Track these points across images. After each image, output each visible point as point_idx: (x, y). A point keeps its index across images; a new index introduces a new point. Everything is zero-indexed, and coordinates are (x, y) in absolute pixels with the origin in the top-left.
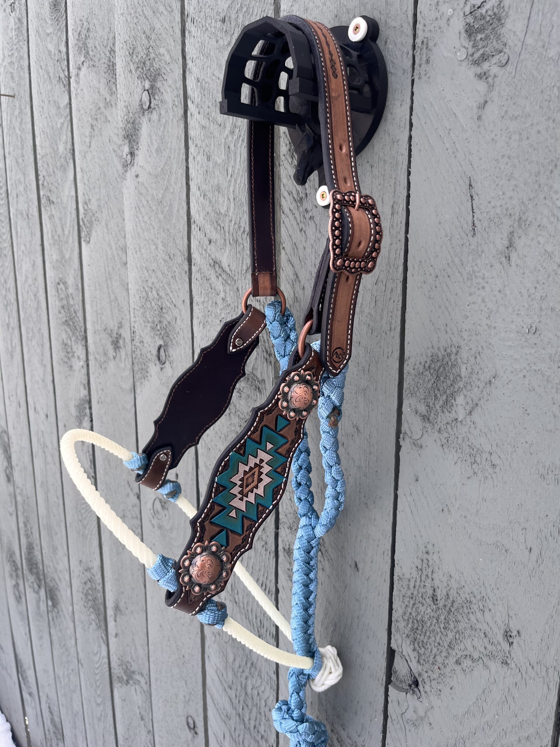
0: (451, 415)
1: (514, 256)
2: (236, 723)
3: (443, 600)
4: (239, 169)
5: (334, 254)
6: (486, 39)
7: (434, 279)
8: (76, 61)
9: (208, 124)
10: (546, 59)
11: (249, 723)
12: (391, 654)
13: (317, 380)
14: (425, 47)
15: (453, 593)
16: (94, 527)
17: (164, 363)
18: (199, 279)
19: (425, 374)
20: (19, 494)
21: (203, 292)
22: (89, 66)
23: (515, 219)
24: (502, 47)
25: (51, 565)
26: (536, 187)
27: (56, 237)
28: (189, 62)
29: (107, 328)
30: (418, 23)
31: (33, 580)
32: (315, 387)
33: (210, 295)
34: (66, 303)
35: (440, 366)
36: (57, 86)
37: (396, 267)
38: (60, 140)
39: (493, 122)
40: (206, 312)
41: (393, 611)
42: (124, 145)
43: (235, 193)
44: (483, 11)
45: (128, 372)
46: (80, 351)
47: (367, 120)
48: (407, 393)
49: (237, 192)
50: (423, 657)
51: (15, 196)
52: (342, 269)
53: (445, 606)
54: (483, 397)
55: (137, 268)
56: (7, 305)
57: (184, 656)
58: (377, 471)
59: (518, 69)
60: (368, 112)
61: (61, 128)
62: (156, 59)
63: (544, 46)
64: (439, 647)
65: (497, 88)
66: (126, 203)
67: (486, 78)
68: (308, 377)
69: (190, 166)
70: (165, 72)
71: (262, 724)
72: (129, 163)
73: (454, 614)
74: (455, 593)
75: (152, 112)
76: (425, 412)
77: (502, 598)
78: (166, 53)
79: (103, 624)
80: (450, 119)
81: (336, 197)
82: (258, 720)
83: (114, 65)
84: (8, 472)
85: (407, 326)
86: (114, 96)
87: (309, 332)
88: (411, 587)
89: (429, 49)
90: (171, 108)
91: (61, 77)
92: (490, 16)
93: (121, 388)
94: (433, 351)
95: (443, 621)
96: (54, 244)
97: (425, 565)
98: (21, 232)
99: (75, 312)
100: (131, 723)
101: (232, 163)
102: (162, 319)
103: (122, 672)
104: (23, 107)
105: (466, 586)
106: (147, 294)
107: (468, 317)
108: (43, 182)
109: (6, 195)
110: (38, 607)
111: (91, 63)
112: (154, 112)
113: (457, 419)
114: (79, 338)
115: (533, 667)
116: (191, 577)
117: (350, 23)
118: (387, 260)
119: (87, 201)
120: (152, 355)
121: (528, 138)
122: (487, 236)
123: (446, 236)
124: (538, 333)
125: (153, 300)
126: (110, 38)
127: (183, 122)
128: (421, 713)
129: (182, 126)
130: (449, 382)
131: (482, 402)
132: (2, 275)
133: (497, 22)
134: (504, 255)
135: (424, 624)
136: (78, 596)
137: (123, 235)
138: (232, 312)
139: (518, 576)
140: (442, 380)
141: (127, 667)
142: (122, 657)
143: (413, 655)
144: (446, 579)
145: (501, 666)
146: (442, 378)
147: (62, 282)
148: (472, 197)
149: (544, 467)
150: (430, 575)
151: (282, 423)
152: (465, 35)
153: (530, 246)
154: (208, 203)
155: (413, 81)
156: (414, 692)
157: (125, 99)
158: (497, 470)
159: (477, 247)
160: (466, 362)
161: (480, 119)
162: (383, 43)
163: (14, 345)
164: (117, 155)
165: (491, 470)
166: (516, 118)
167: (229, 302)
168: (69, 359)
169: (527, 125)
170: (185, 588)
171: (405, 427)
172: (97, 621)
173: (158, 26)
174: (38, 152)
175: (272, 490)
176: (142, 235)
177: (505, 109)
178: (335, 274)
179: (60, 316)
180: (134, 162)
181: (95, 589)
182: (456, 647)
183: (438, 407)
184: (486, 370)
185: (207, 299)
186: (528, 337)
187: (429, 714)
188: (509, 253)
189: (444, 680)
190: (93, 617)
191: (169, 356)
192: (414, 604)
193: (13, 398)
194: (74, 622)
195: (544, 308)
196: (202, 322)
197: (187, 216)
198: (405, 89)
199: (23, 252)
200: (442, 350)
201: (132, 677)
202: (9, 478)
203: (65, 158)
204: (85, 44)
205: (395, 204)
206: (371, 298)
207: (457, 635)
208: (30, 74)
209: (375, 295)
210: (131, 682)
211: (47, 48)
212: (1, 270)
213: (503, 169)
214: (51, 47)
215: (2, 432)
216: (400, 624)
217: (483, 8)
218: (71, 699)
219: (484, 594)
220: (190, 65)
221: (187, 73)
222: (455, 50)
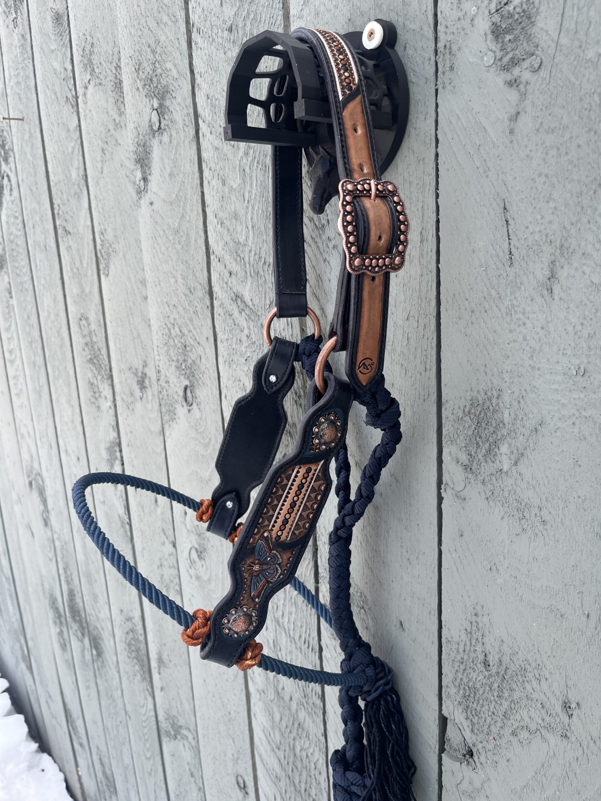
0: (495, 465)
1: (557, 289)
2: (286, 785)
3: (496, 666)
4: (256, 194)
6: (515, 40)
7: (470, 315)
8: (82, 79)
9: (221, 145)
10: (584, 61)
11: (300, 786)
12: (443, 721)
14: (447, 51)
15: (506, 659)
17: (192, 405)
18: (222, 314)
19: (464, 419)
20: (58, 539)
21: (227, 328)
22: (96, 85)
23: (556, 246)
24: (534, 49)
25: (93, 613)
26: (579, 209)
27: (75, 270)
28: (197, 76)
29: (131, 367)
30: (439, 24)
31: (76, 628)
33: (234, 331)
34: (89, 339)
35: (481, 411)
36: (65, 107)
37: (428, 300)
38: (72, 165)
39: (527, 136)
40: (231, 350)
41: (443, 676)
42: (136, 170)
43: (253, 221)
44: (510, 8)
45: (156, 413)
46: (106, 391)
47: (390, 137)
48: (446, 440)
49: (255, 219)
50: (477, 726)
51: (31, 226)
53: (498, 673)
54: (529, 446)
55: (158, 303)
56: (32, 342)
57: (229, 713)
58: (418, 525)
59: (553, 74)
60: (389, 129)
61: (72, 152)
62: (163, 75)
63: (580, 47)
64: (493, 716)
65: (530, 97)
66: (143, 233)
67: (517, 86)
69: (206, 191)
70: (173, 89)
71: (313, 787)
72: (143, 189)
73: (507, 682)
74: (508, 660)
75: (162, 134)
76: (466, 462)
77: (559, 667)
78: (173, 68)
79: (147, 676)
80: (480, 134)
82: (308, 783)
83: (121, 82)
84: (44, 516)
85: (443, 366)
86: (123, 116)
88: (461, 650)
89: (453, 55)
90: (181, 128)
91: (68, 97)
92: (518, 13)
93: (150, 430)
94: (472, 394)
95: (497, 689)
96: (74, 278)
97: (474, 628)
98: (40, 265)
99: (99, 350)
100: (181, 779)
101: (248, 188)
102: (186, 357)
103: (170, 727)
104: (33, 131)
105: (520, 653)
106: (170, 331)
107: (508, 357)
108: (59, 210)
109: (23, 226)
110: (83, 656)
111: (97, 82)
112: (165, 133)
113: (501, 470)
114: (105, 377)
115: (595, 742)
117: (365, 27)
118: (418, 293)
119: (103, 231)
120: (178, 396)
121: (567, 153)
122: (525, 266)
123: (481, 266)
124: (587, 374)
125: (176, 337)
126: (115, 53)
127: (195, 143)
128: (477, 785)
129: (195, 147)
130: (491, 429)
131: (528, 450)
132: (25, 310)
133: (526, 21)
134: (545, 287)
135: (476, 691)
136: (121, 647)
137: (142, 268)
138: (257, 350)
139: (576, 644)
140: (483, 427)
141: (174, 722)
142: (168, 710)
143: (466, 724)
144: (498, 645)
145: (560, 739)
146: (483, 425)
147: (83, 317)
148: (507, 222)
150: (480, 639)
152: (492, 37)
153: (573, 277)
154: (226, 231)
155: (437, 90)
156: (468, 763)
157: (134, 120)
158: (548, 527)
159: (516, 278)
160: (508, 406)
161: (513, 132)
162: (402, 49)
163: (41, 384)
164: (130, 181)
165: (541, 528)
166: (553, 130)
167: (254, 340)
168: (96, 399)
169: (565, 139)
171: (446, 478)
172: (142, 673)
173: (163, 38)
174: (50, 178)
176: (160, 267)
177: (539, 120)
179: (85, 353)
180: (147, 189)
181: (138, 639)
182: (511, 717)
183: (480, 456)
184: (531, 416)
185: (231, 336)
186: (576, 380)
187: (486, 786)
188: (551, 285)
189: (500, 752)
190: (137, 668)
191: (196, 398)
192: (464, 670)
193: (44, 440)
194: (119, 672)
195: (592, 347)
196: (228, 361)
197: (205, 246)
198: (428, 100)
199: (43, 286)
200: (482, 393)
201: (179, 733)
202: (46, 523)
203: (79, 185)
204: (90, 60)
205: (424, 231)
206: (403, 335)
207: (513, 705)
208: (37, 94)
209: (407, 332)
210: (179, 737)
211: (52, 66)
212: (24, 305)
213: (540, 190)
214: (57, 65)
215: (36, 474)
216: (450, 690)
217: (510, 5)
218: (121, 751)
219: (539, 662)
220: (198, 80)
221: (196, 89)
222: (481, 55)
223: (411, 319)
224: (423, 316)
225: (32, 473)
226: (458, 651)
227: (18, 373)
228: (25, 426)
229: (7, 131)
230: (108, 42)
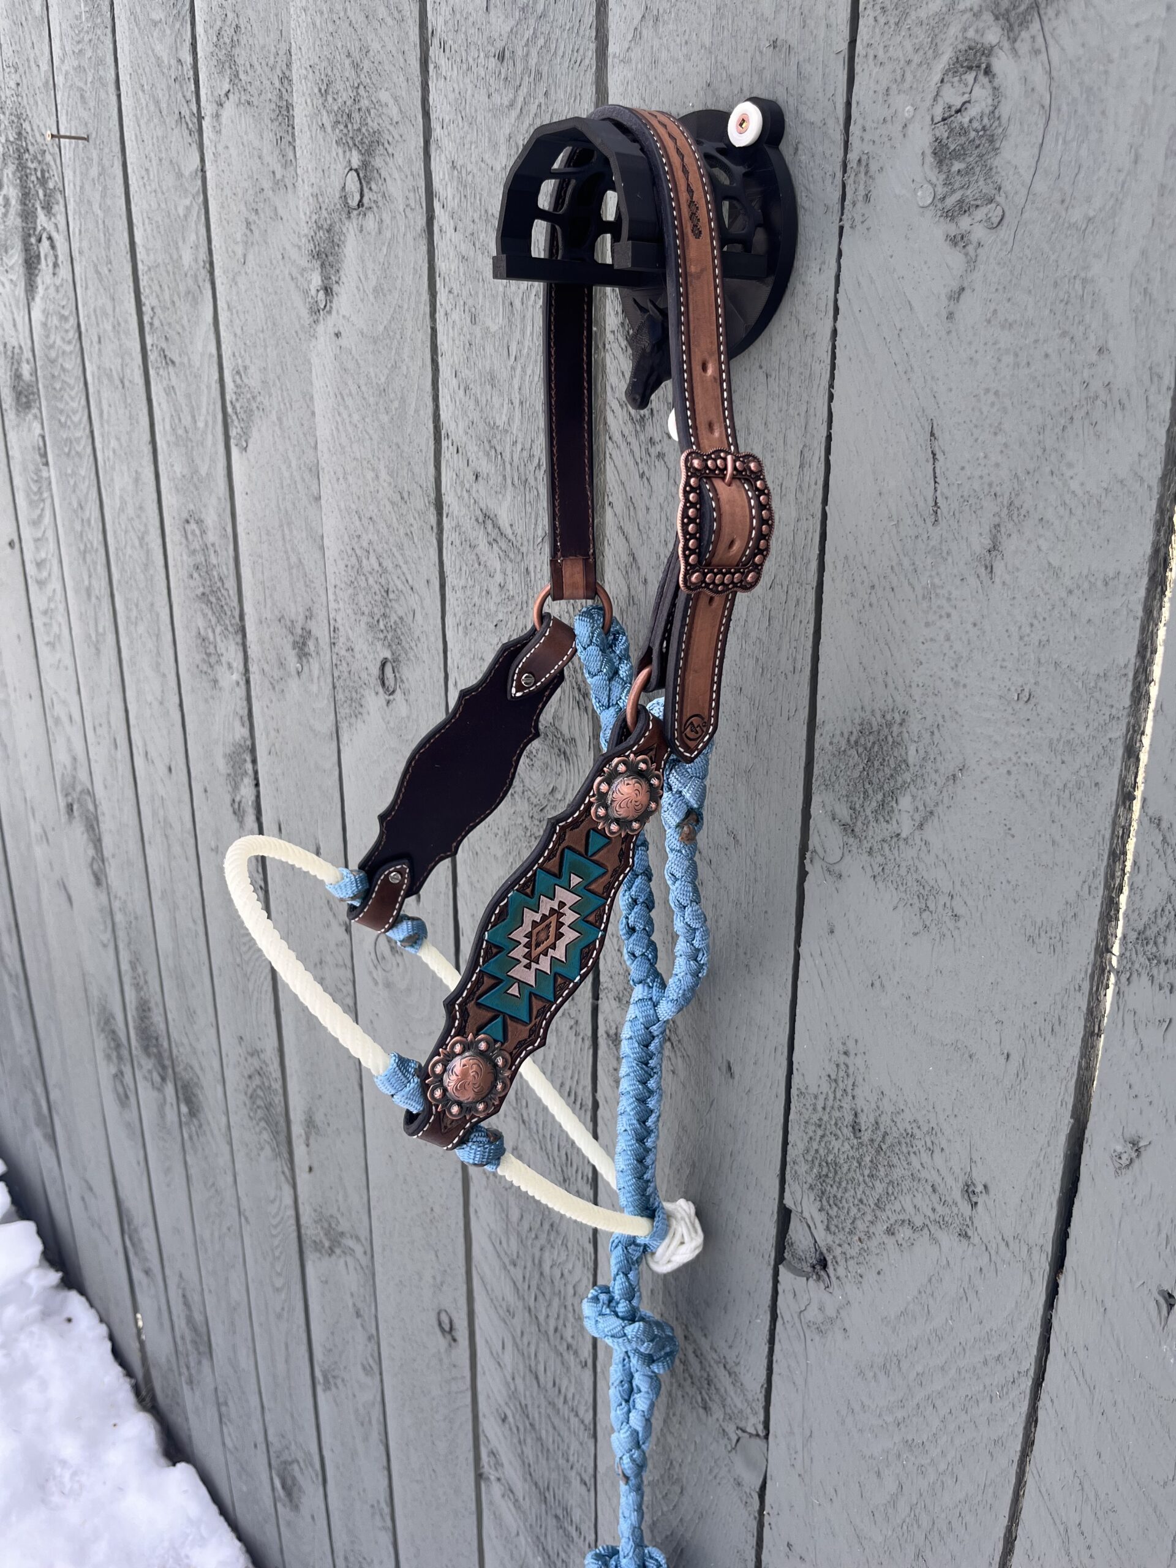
0: (889, 826)
1: (999, 567)
2: (524, 1322)
3: (869, 1131)
4: (529, 348)
5: (687, 563)
6: (967, 173)
7: (869, 592)
8: (212, 87)
9: (472, 253)
10: (1066, 225)
11: (547, 1323)
12: (785, 1216)
13: (657, 769)
14: (863, 169)
15: (885, 1120)
16: (265, 978)
17: (393, 692)
18: (458, 543)
19: (849, 753)
20: (120, 910)
21: (464, 568)
22: (239, 103)
23: (1002, 503)
24: (994, 192)
25: (185, 1041)
26: (1039, 452)
27: (180, 432)
28: (435, 125)
29: (283, 617)
30: (852, 122)
31: (150, 1066)
32: (655, 782)
33: (476, 574)
34: (203, 559)
35: (874, 743)
36: (176, 131)
38: (184, 241)
39: (973, 327)
40: (470, 606)
41: (789, 1147)
42: (313, 270)
43: (523, 392)
44: (964, 119)
45: (326, 702)
46: (231, 652)
47: (762, 292)
48: (818, 783)
49: (526, 391)
50: (835, 1222)
51: (95, 339)
52: (700, 587)
53: (872, 1140)
54: (942, 801)
55: (341, 511)
56: (85, 552)
57: (432, 1210)
58: (766, 912)
59: (1018, 237)
60: (760, 279)
61: (186, 216)
62: (372, 111)
63: (1063, 201)
64: (861, 1206)
65: (982, 267)
66: (318, 384)
67: (964, 246)
68: (642, 766)
69: (440, 328)
70: (390, 140)
71: (569, 1325)
72: (322, 306)
73: (885, 1154)
74: (889, 1122)
75: (365, 215)
76: (848, 820)
77: (961, 1132)
78: (391, 102)
79: (284, 1149)
80: (902, 311)
81: (692, 464)
82: (562, 1317)
83: (289, 107)
84: (95, 867)
85: (821, 667)
86: (291, 169)
87: (645, 687)
88: (819, 1108)
89: (871, 177)
90: (401, 210)
91: (183, 113)
92: (976, 131)
93: (312, 730)
94: (863, 715)
95: (869, 1164)
96: (177, 445)
97: (842, 1074)
98: (109, 413)
99: (221, 579)
100: (337, 1322)
101: (517, 335)
102: (388, 610)
103: (322, 1234)
105: (907, 1110)
106: (360, 561)
107: (921, 663)
108: (152, 318)
109: (77, 335)
110: (162, 1115)
111: (243, 98)
112: (370, 215)
113: (898, 835)
114: (230, 628)
115: (1007, 1245)
116: (445, 1090)
117: (733, 109)
118: (790, 547)
119: (241, 369)
120: (369, 675)
121: (1028, 364)
122: (956, 526)
123: (890, 518)
124: (1033, 701)
125: (371, 573)
126: (281, 53)
127: (425, 241)
128: (831, 1312)
129: (424, 248)
130: (888, 771)
131: (940, 809)
132: (74, 491)
133: (987, 145)
134: (983, 563)
135: (838, 1168)
136: (237, 1099)
137: (313, 444)
138: (517, 612)
139: (988, 1098)
140: (876, 767)
141: (330, 1225)
142: (320, 1206)
143: (819, 1217)
144: (876, 1098)
145: (957, 1239)
146: (876, 764)
147: (193, 518)
148: (934, 454)
149: (1034, 923)
150: (849, 1091)
151: (596, 842)
152: (932, 160)
153: (1025, 552)
154: (472, 404)
155: (841, 228)
156: (819, 1278)
157: (313, 180)
158: (961, 924)
159: (941, 543)
160: (916, 739)
161: (952, 318)
162: (792, 151)
163: (101, 630)
164: (297, 286)
165: (951, 924)
166: (1010, 325)
167: (511, 593)
168: (211, 666)
169: (1027, 341)
170: (437, 1107)
171: (814, 841)
172: (275, 1145)
173: (375, 46)
174: (139, 257)
175: (579, 952)
176: (348, 449)
177: (992, 307)
178: (689, 596)
179: (192, 583)
180: (331, 307)
181: (270, 1087)
182: (887, 1207)
183: (868, 812)
184: (948, 756)
185: (470, 583)
186: (1017, 707)
187: (843, 1313)
188: (991, 561)
189: (867, 1260)
190: (266, 1136)
191: (402, 681)
192: (823, 1137)
193: (103, 731)
194: (231, 1144)
195: (1043, 661)
196: (463, 624)
197: (434, 422)
198: (827, 242)
199: (114, 452)
200: (878, 715)
201: (339, 1243)
202: (99, 879)
203: (195, 277)
204: (230, 57)
205: (806, 449)
206: (763, 612)
207: (890, 1188)
208: (119, 96)
209: (769, 607)
210: (338, 1251)
211: (153, 51)
212: (72, 482)
213: (985, 413)
214: (162, 50)
215: (82, 792)
216: (799, 1168)
217: (964, 114)
218: (227, 1279)
219: (933, 1124)
220: (437, 132)
221: (433, 147)
222: (913, 186)
223: (777, 588)
224: (796, 585)
225: (74, 789)
226: (815, 1109)
227: (52, 606)
228: (64, 702)
229: (52, 155)
230: (268, 30)
